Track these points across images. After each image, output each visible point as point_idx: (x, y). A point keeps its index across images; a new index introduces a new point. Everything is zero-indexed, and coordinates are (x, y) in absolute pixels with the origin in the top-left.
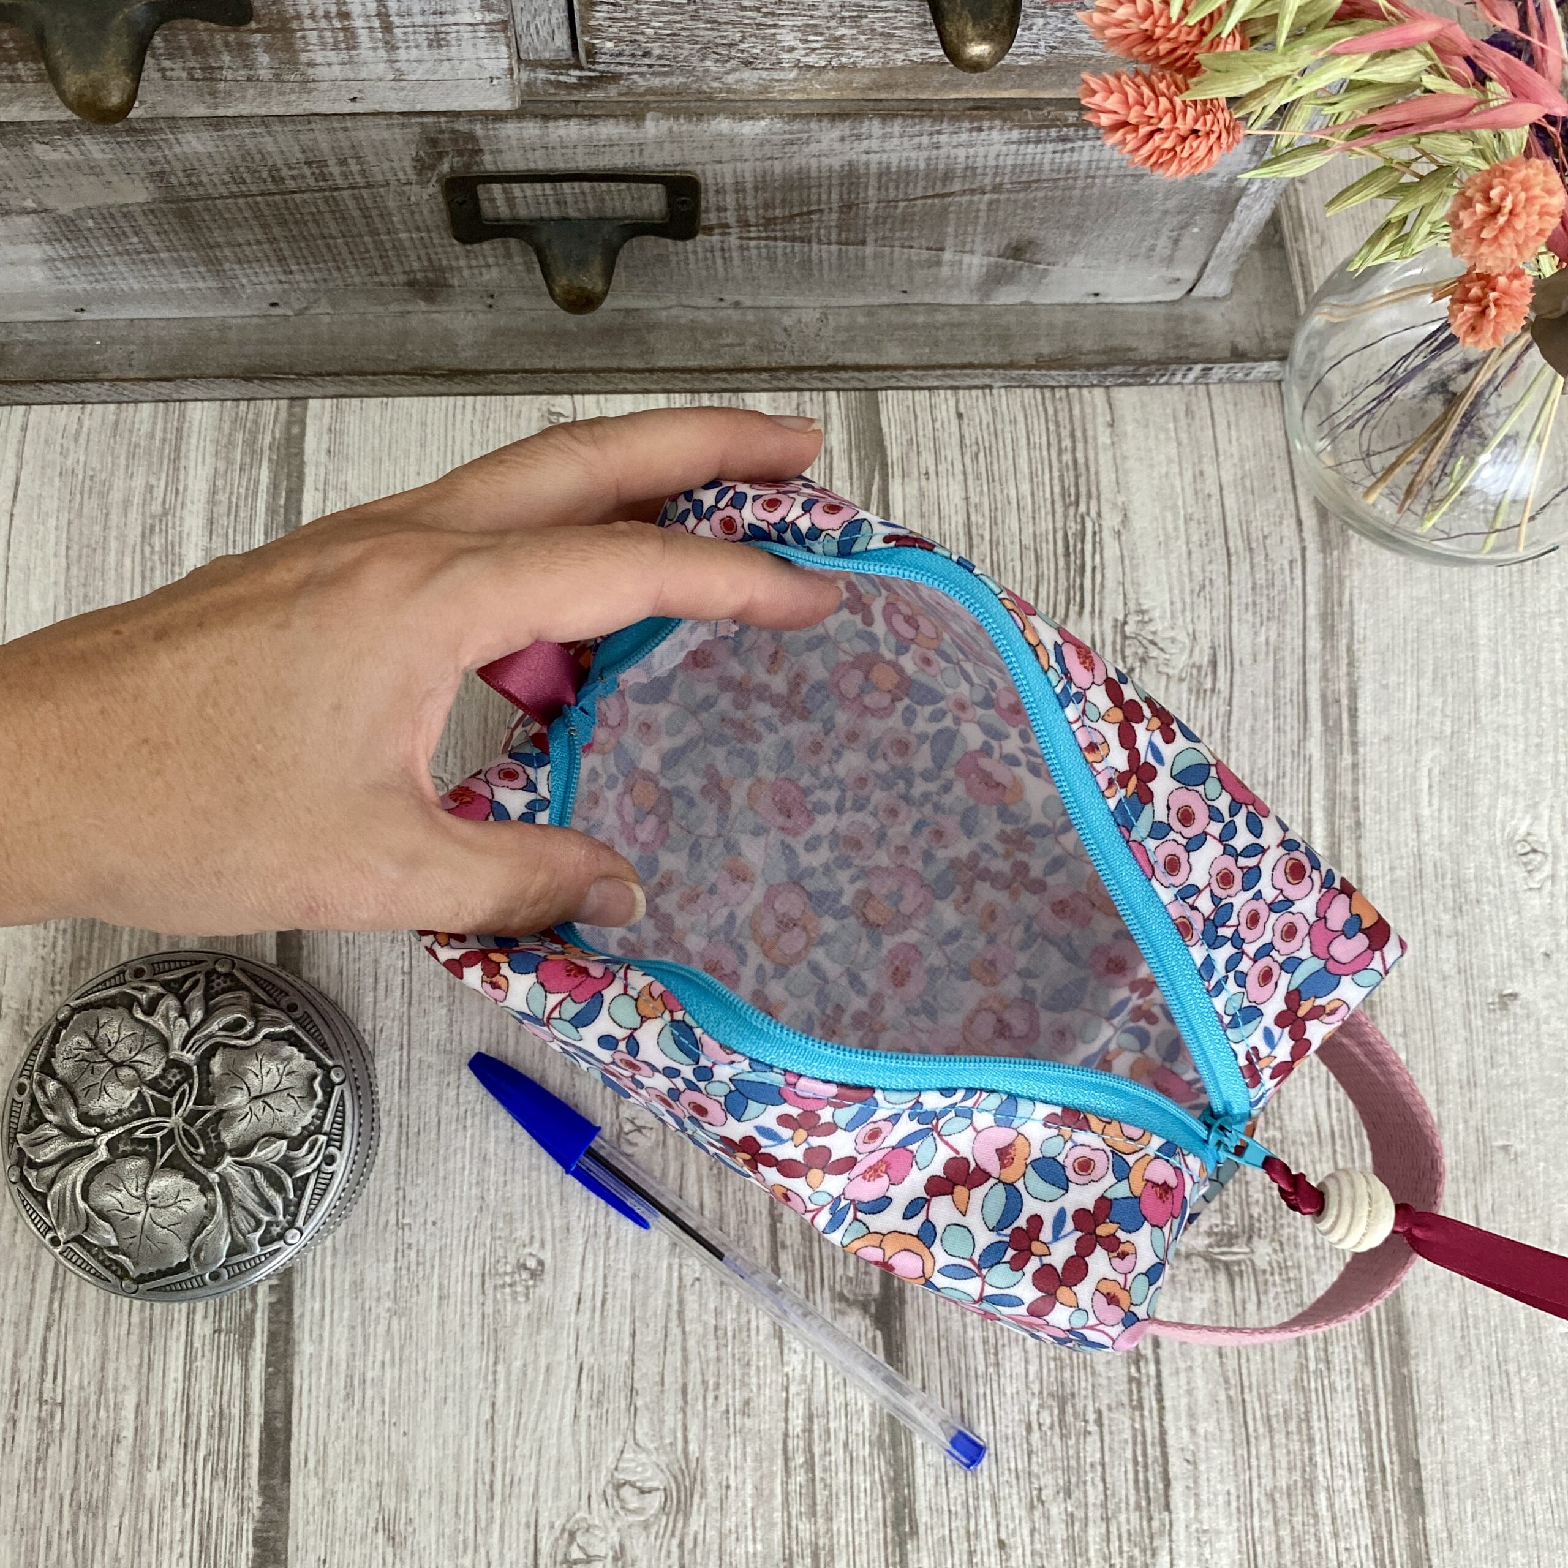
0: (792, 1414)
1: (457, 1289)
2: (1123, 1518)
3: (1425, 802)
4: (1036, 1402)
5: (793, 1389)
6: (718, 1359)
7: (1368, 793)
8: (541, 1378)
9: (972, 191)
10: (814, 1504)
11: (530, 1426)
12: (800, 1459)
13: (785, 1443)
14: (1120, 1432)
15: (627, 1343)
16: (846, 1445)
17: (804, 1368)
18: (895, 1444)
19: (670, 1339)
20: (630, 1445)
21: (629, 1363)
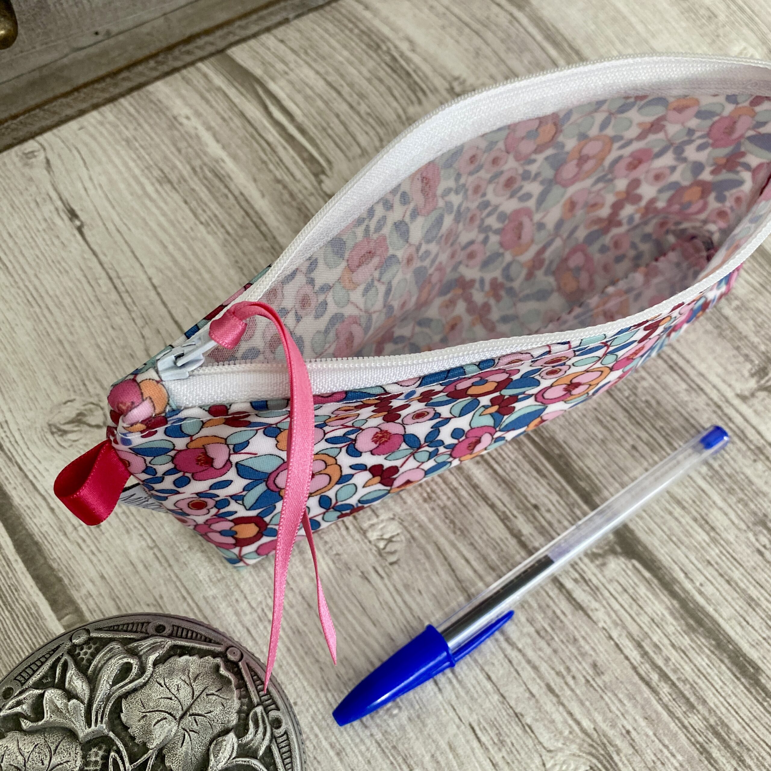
0: (627, 652)
5: (615, 635)
6: (555, 651)
8: (451, 756)
10: (688, 700)
13: (638, 674)
15: (489, 686)
16: (673, 645)
17: (609, 616)
18: (700, 622)
19: (515, 662)
20: (546, 756)
21: (501, 699)
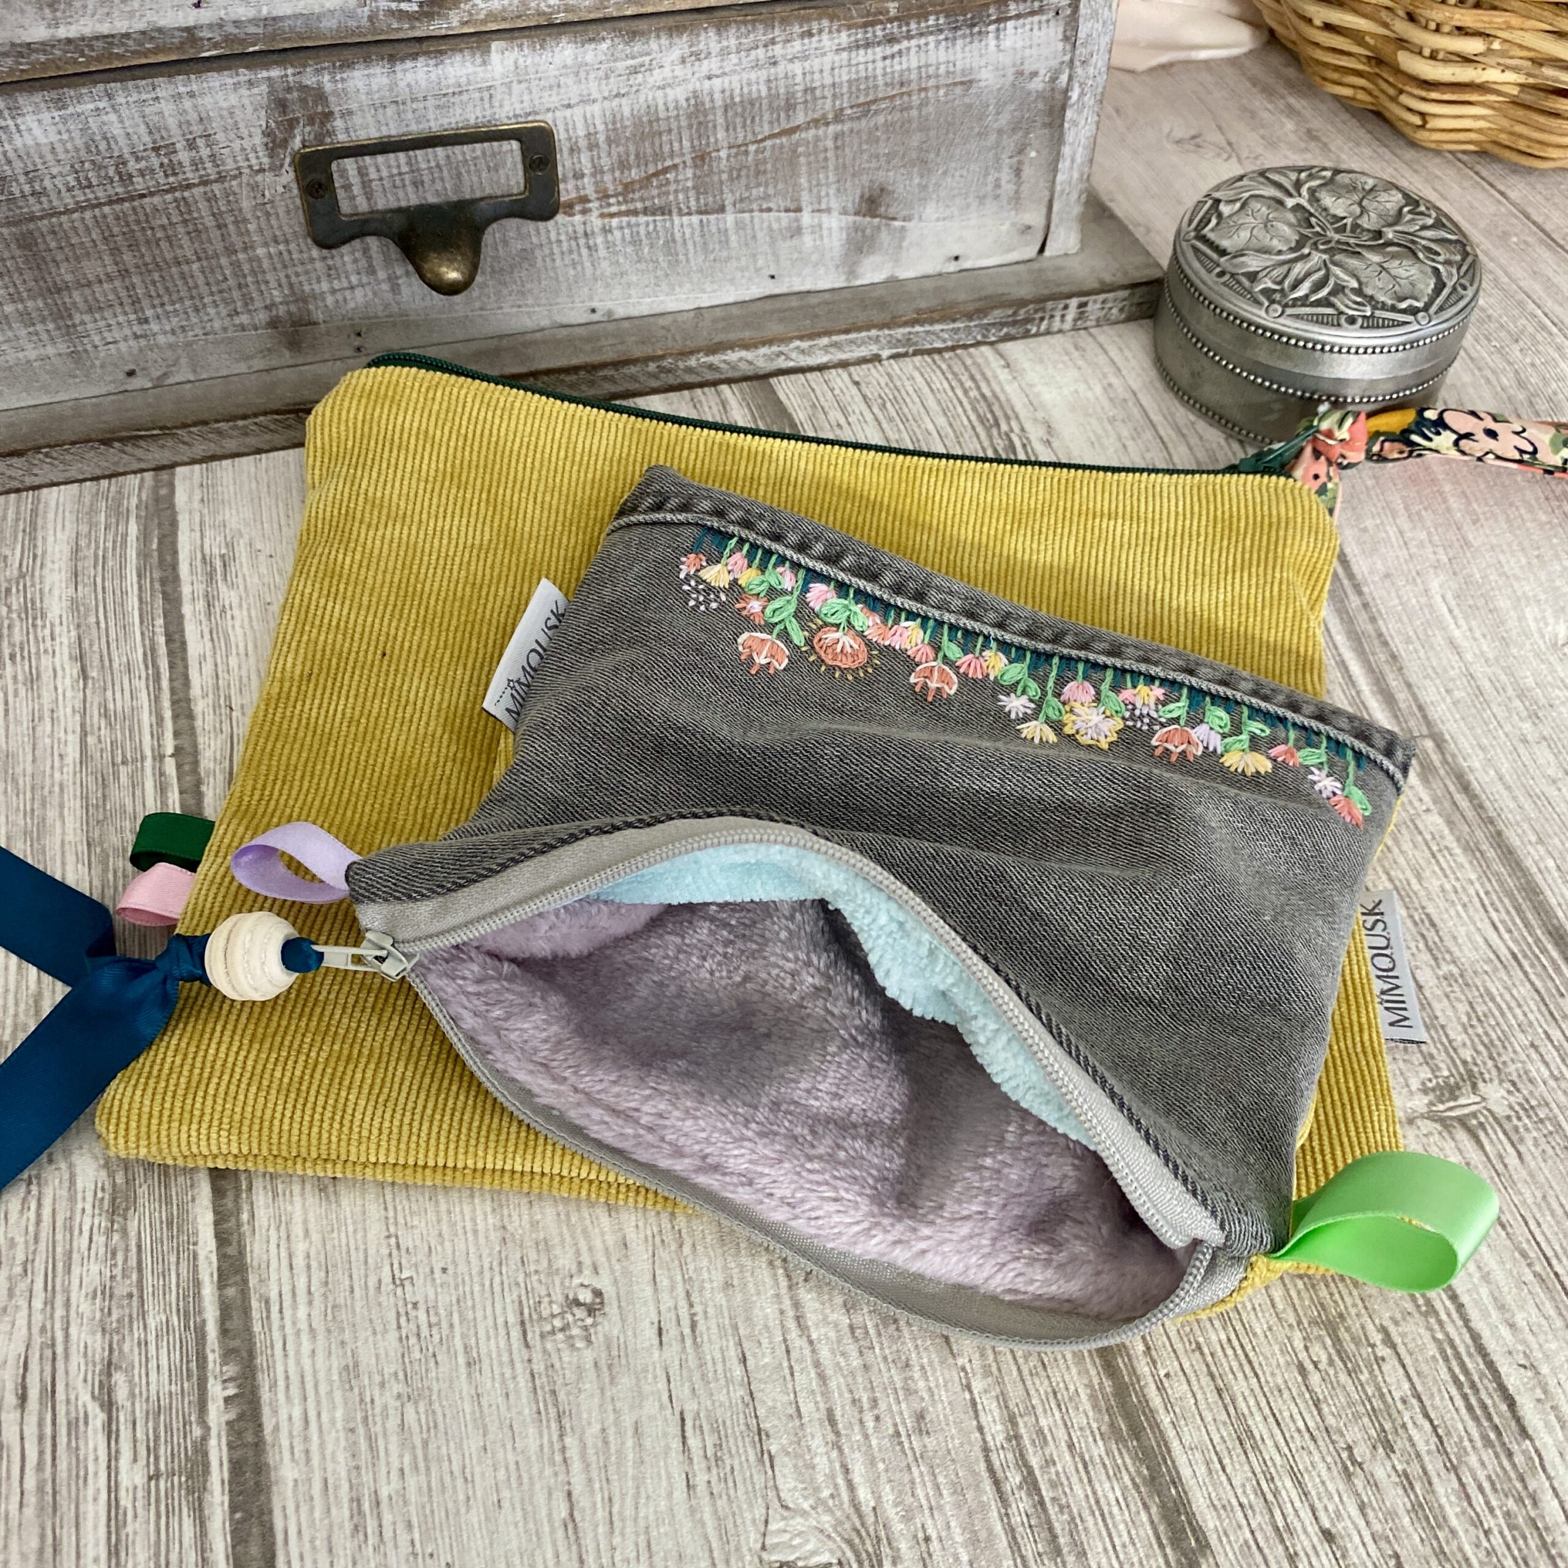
0: (985, 1420)
1: (491, 1346)
2: (1473, 1460)
3: (1453, 626)
4: (1297, 1337)
5: (977, 1385)
6: (866, 1367)
7: (1390, 627)
8: (630, 1443)
9: (816, 122)
10: (1055, 1537)
11: (629, 1512)
12: (1014, 1478)
13: (988, 1460)
14: (1422, 1348)
15: (738, 1371)
16: (1071, 1446)
18: (1136, 1432)
19: (794, 1355)
20: (776, 1511)
21: (747, 1398)
